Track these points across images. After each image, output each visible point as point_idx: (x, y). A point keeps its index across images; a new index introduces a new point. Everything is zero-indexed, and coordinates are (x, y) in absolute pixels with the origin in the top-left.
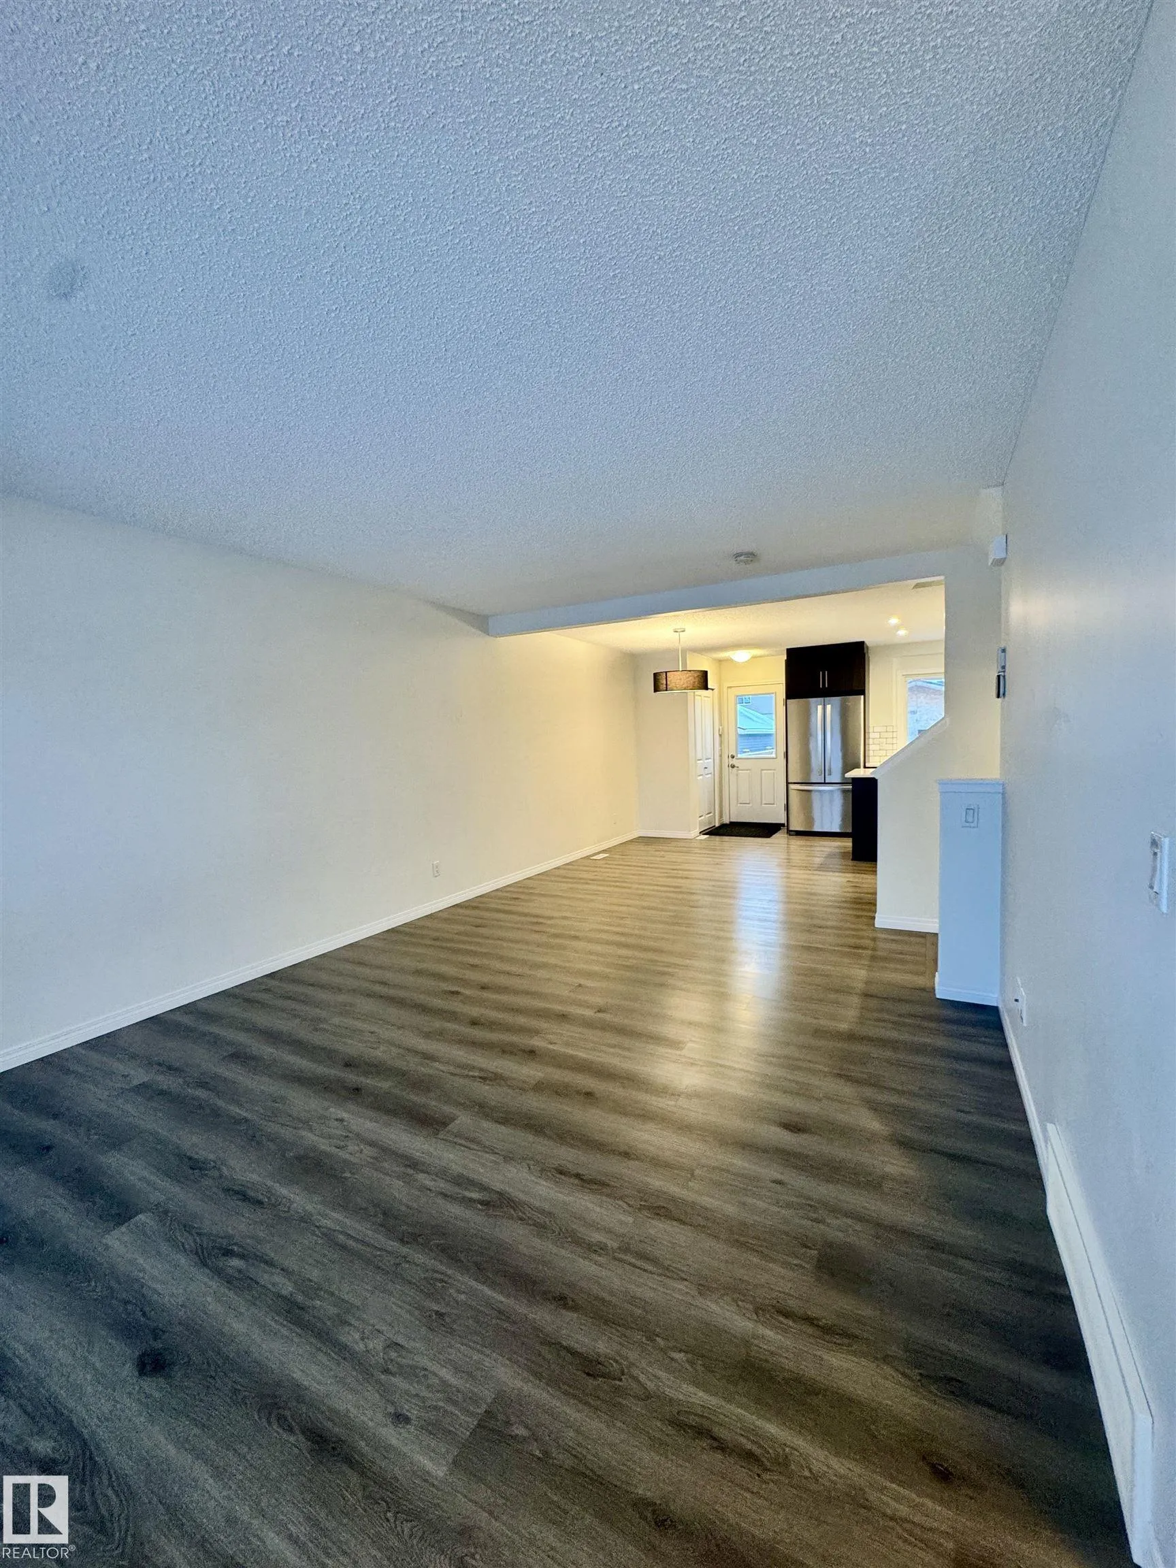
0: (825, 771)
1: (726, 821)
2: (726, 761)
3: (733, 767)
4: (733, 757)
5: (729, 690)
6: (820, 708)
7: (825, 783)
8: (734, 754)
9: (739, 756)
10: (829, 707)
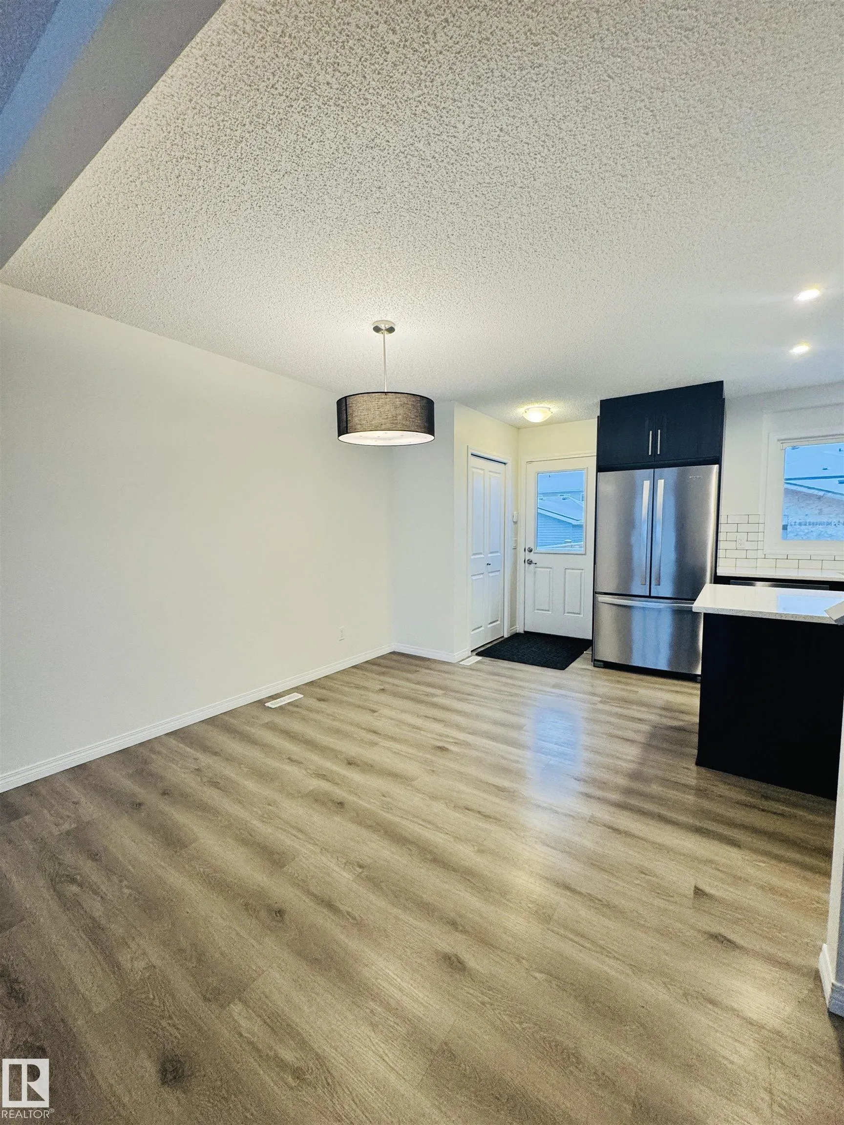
0: (651, 578)
1: (520, 630)
2: (522, 555)
3: (530, 562)
4: (531, 551)
5: (529, 466)
6: (647, 484)
7: (650, 597)
8: (532, 547)
9: (539, 549)
10: (661, 483)
